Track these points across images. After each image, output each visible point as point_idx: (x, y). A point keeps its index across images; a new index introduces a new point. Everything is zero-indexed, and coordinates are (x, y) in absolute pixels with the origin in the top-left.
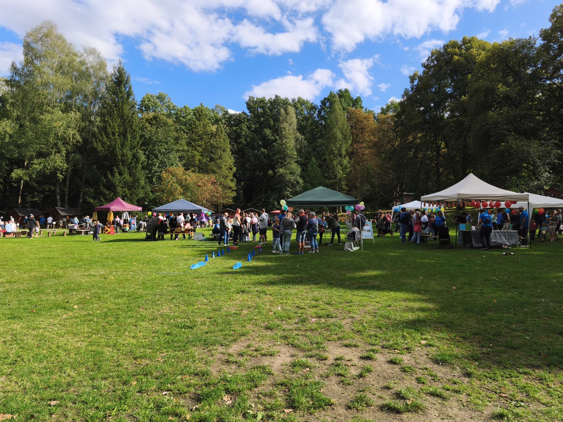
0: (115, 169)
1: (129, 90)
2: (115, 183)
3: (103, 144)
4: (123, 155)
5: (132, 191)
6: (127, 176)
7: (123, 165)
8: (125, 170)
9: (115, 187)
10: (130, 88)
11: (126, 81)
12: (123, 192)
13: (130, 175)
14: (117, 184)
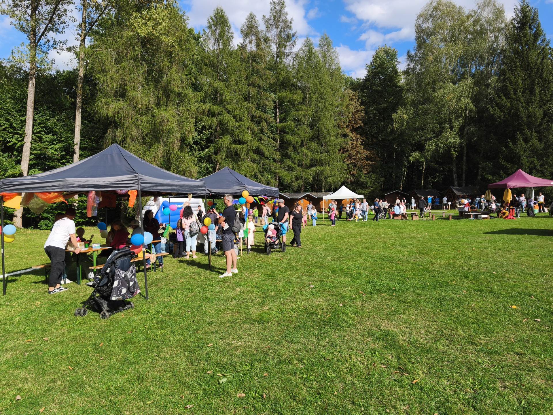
0: (519, 135)
1: (537, 30)
2: (519, 152)
3: (501, 107)
4: (529, 116)
5: (544, 161)
6: (535, 142)
7: (530, 128)
8: (532, 135)
9: (519, 158)
10: (538, 26)
11: (533, 19)
12: (531, 164)
13: (540, 140)
14: (522, 153)
